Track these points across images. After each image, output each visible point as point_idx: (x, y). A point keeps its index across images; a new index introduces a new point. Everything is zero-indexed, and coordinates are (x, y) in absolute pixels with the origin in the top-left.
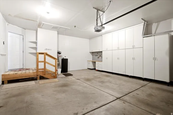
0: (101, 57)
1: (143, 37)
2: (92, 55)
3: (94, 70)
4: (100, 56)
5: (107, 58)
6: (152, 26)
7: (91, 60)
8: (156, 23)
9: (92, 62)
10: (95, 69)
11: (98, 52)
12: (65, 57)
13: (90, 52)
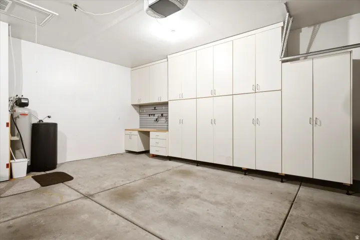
0: (163, 119)
1: (283, 62)
2: (140, 113)
3: (144, 156)
4: (162, 115)
5: (181, 122)
6: (301, 34)
7: (137, 126)
8: (309, 26)
9: (140, 132)
10: (147, 152)
11: (155, 106)
12: (49, 117)
13: (134, 106)
